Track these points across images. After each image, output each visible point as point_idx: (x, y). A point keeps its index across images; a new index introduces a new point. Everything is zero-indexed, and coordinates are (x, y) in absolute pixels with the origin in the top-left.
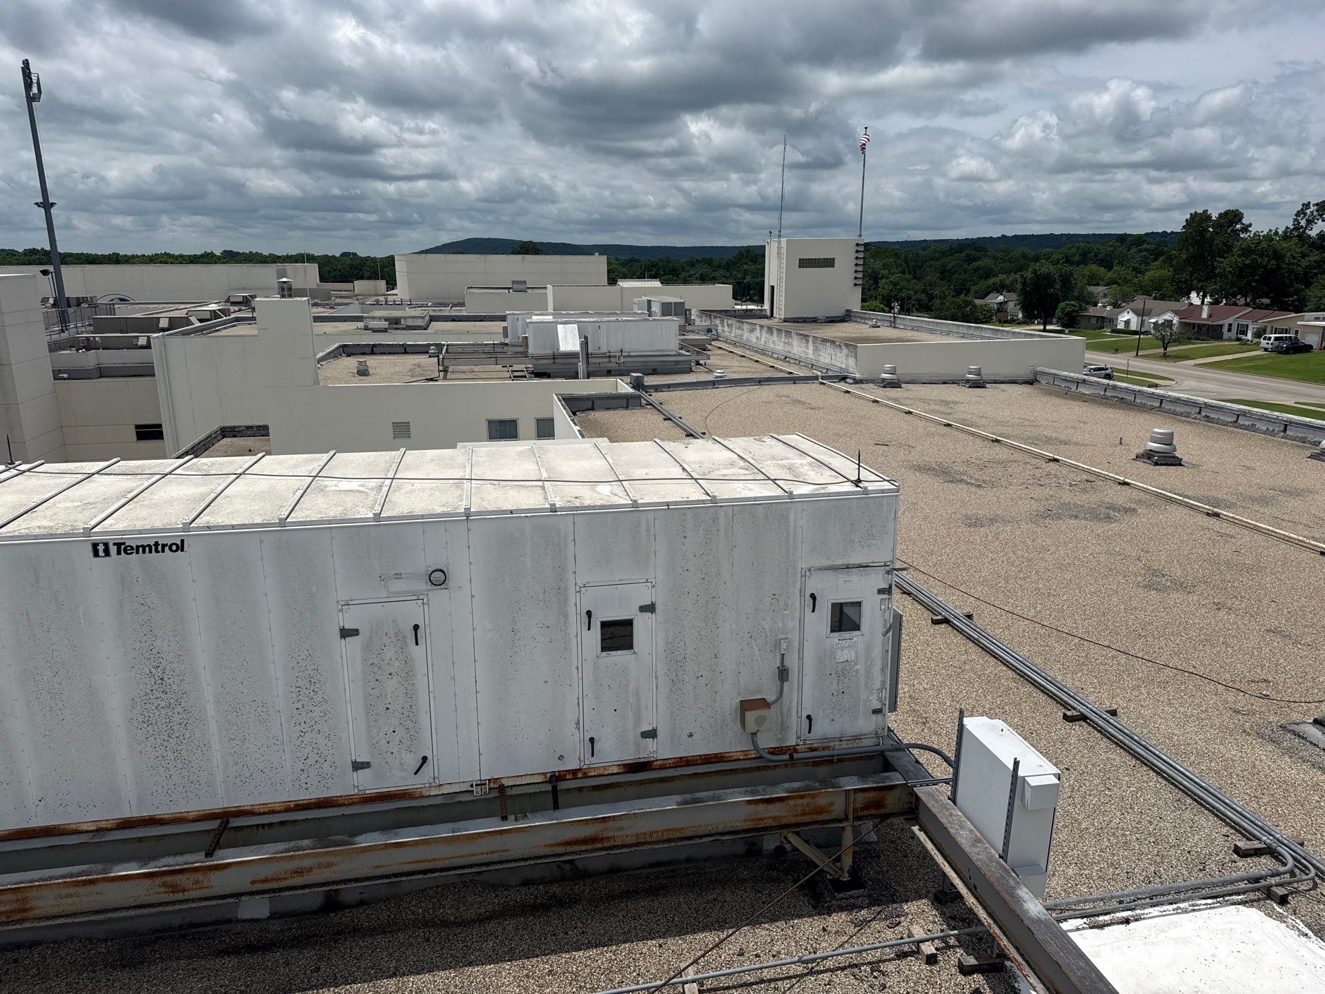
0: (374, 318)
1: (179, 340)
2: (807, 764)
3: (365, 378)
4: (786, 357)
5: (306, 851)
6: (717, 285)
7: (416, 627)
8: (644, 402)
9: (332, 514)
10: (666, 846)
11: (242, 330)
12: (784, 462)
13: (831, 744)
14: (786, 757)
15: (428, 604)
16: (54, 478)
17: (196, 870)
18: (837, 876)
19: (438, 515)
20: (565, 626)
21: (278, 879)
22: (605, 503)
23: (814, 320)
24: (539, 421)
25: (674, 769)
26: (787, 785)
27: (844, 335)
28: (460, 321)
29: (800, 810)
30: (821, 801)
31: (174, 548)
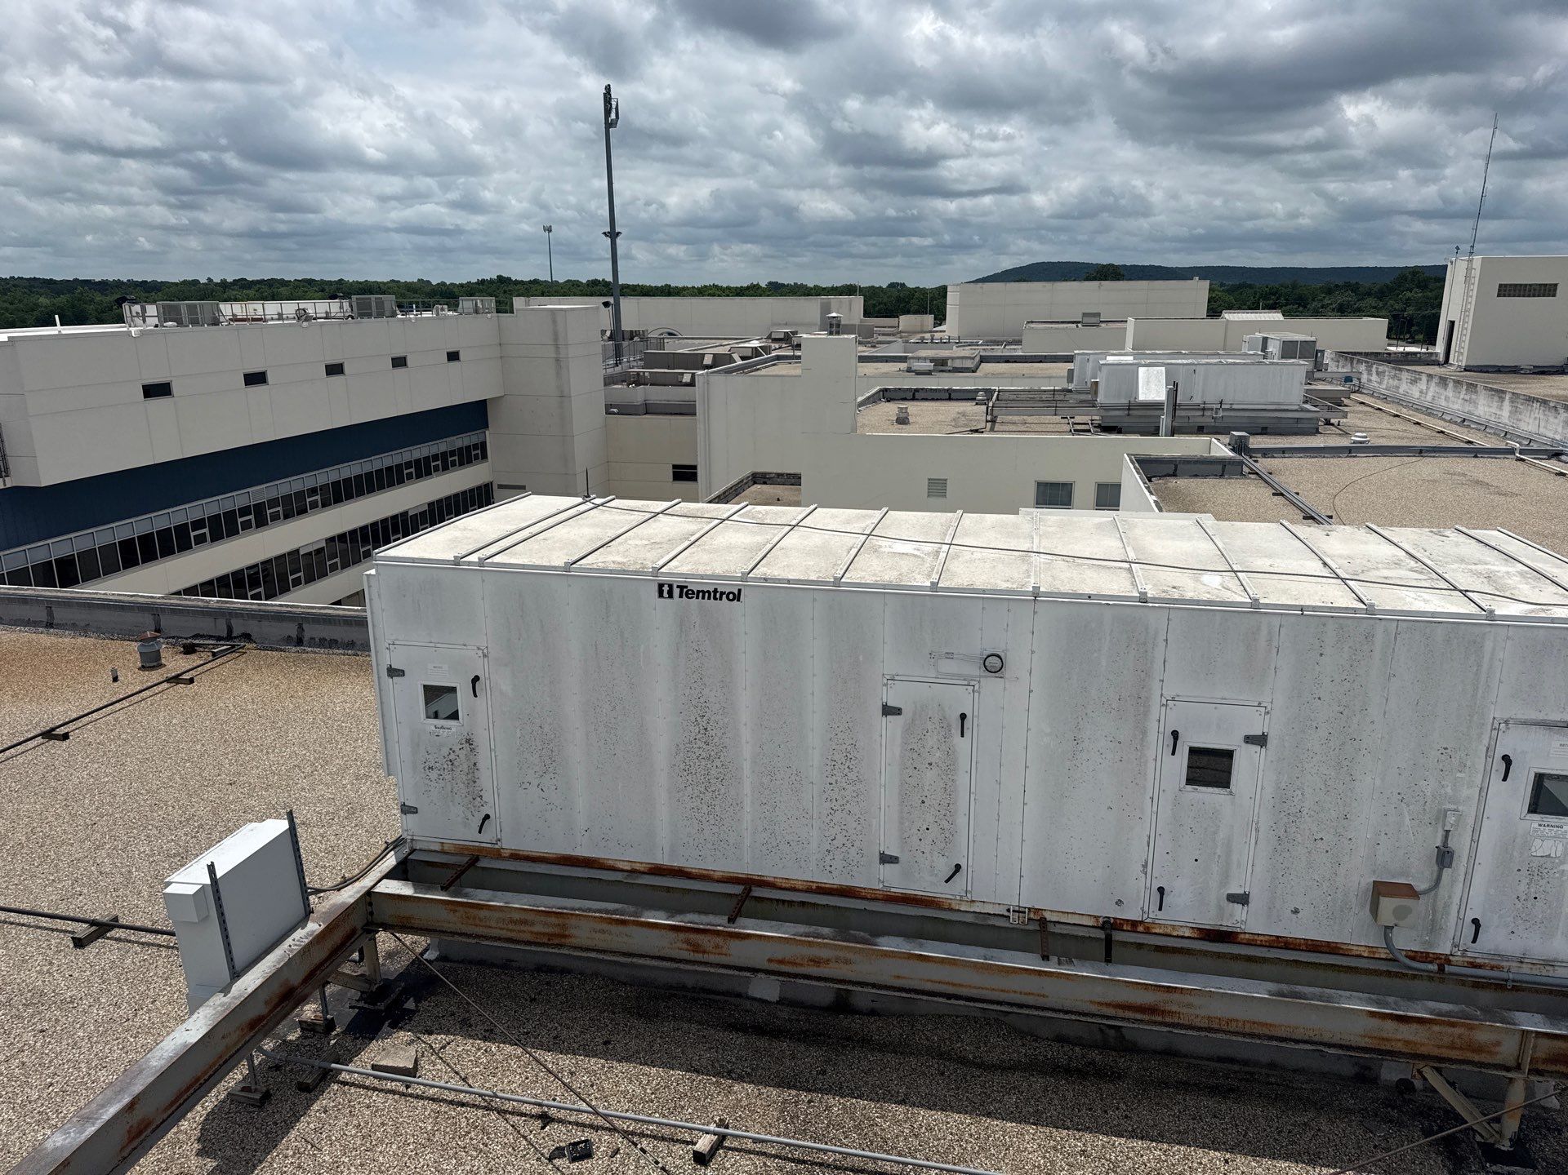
0: (918, 359)
1: (721, 378)
2: (1463, 983)
3: (904, 426)
4: (1464, 420)
5: (825, 941)
6: (1365, 319)
7: (963, 717)
8: (1246, 470)
9: (887, 578)
10: (1248, 1040)
11: (782, 369)
12: (1479, 567)
13: (1504, 964)
14: (1434, 967)
15: (979, 693)
16: (624, 514)
17: (718, 933)
18: (1491, 1141)
19: (1001, 592)
20: (1142, 745)
21: (795, 964)
22: (1213, 598)
23: (1514, 370)
24: (1101, 487)
25: (1266, 949)
26: (1431, 1004)
27: (1561, 393)
28: (1015, 362)
29: (1447, 1040)
30: (1482, 1037)
31: (731, 596)
